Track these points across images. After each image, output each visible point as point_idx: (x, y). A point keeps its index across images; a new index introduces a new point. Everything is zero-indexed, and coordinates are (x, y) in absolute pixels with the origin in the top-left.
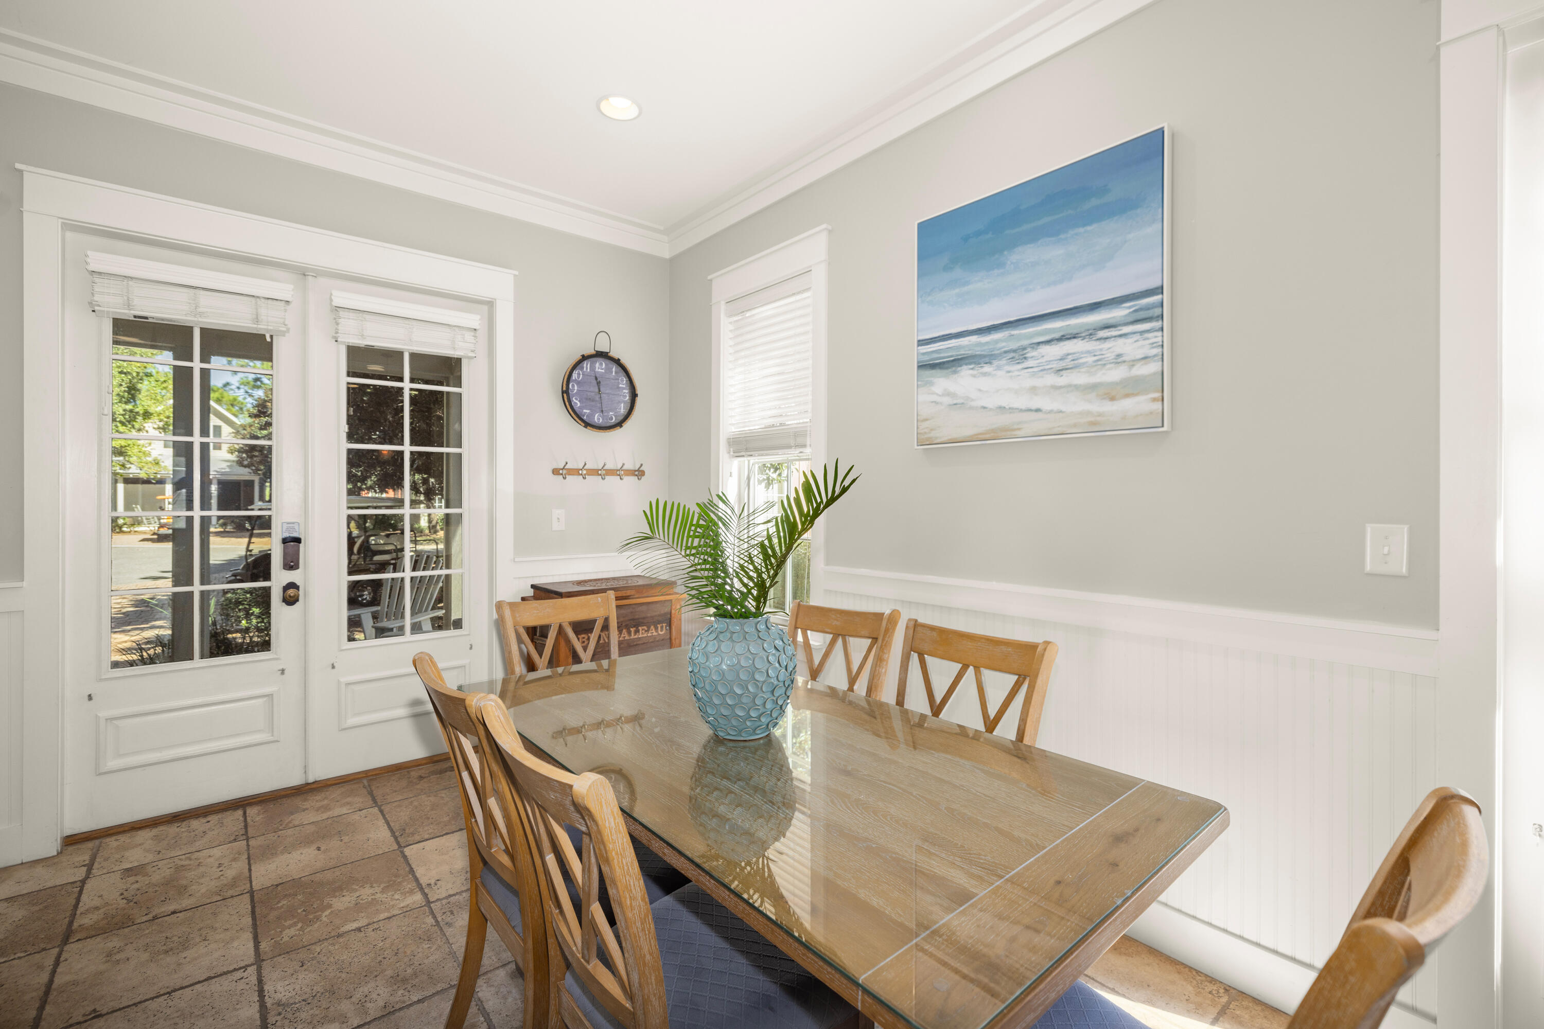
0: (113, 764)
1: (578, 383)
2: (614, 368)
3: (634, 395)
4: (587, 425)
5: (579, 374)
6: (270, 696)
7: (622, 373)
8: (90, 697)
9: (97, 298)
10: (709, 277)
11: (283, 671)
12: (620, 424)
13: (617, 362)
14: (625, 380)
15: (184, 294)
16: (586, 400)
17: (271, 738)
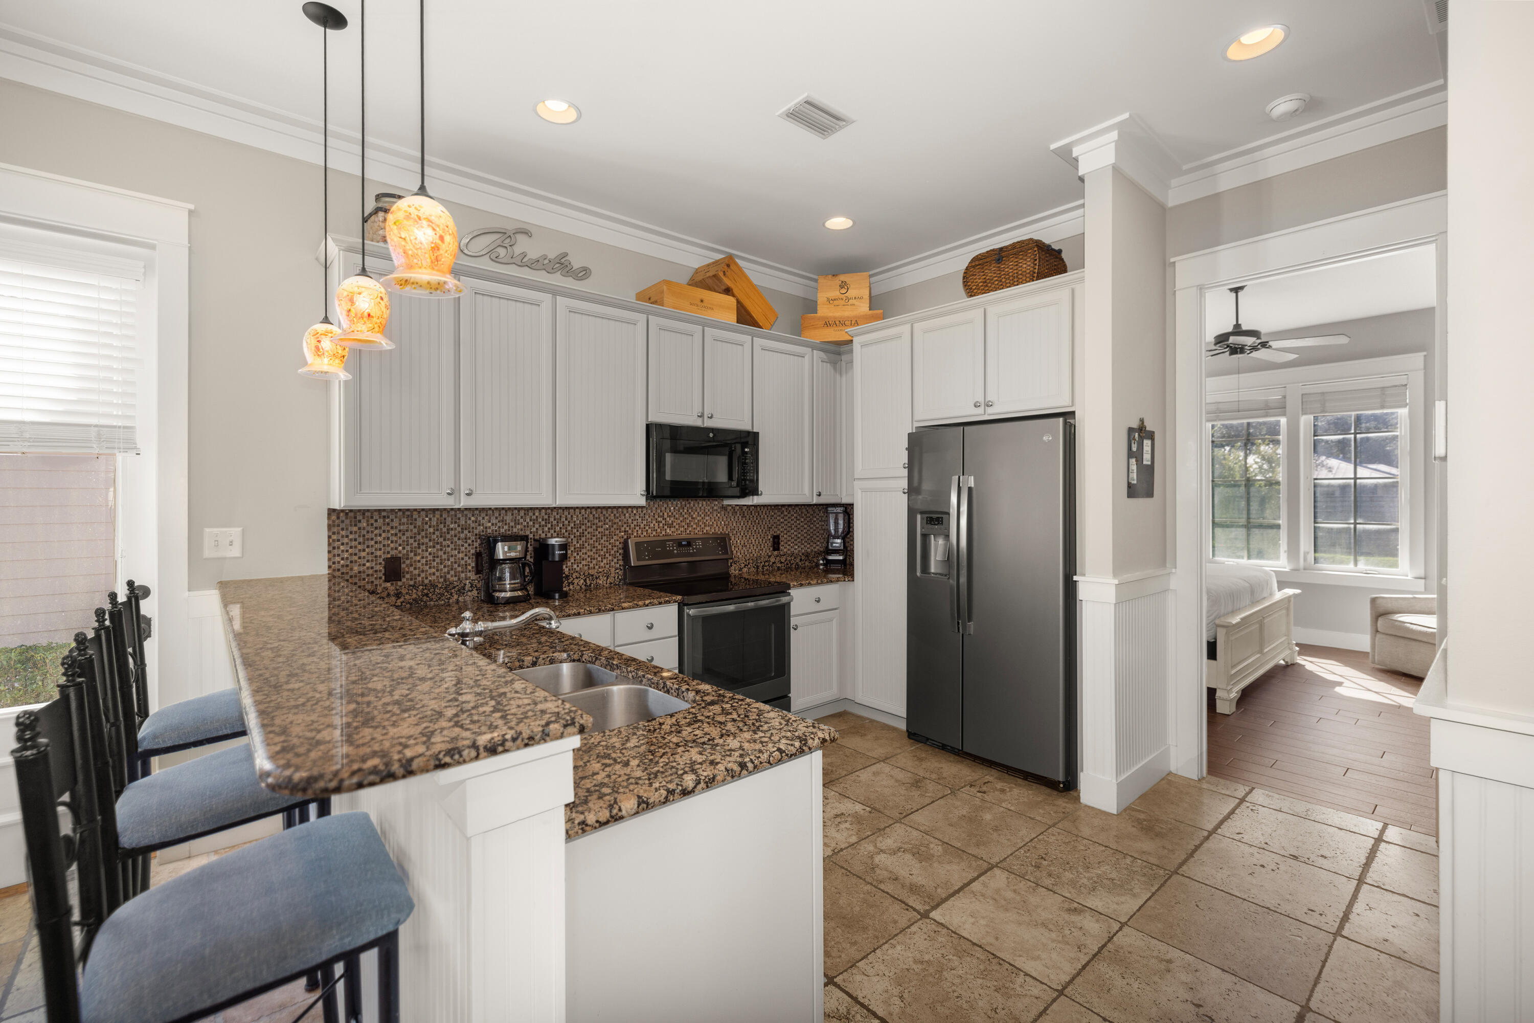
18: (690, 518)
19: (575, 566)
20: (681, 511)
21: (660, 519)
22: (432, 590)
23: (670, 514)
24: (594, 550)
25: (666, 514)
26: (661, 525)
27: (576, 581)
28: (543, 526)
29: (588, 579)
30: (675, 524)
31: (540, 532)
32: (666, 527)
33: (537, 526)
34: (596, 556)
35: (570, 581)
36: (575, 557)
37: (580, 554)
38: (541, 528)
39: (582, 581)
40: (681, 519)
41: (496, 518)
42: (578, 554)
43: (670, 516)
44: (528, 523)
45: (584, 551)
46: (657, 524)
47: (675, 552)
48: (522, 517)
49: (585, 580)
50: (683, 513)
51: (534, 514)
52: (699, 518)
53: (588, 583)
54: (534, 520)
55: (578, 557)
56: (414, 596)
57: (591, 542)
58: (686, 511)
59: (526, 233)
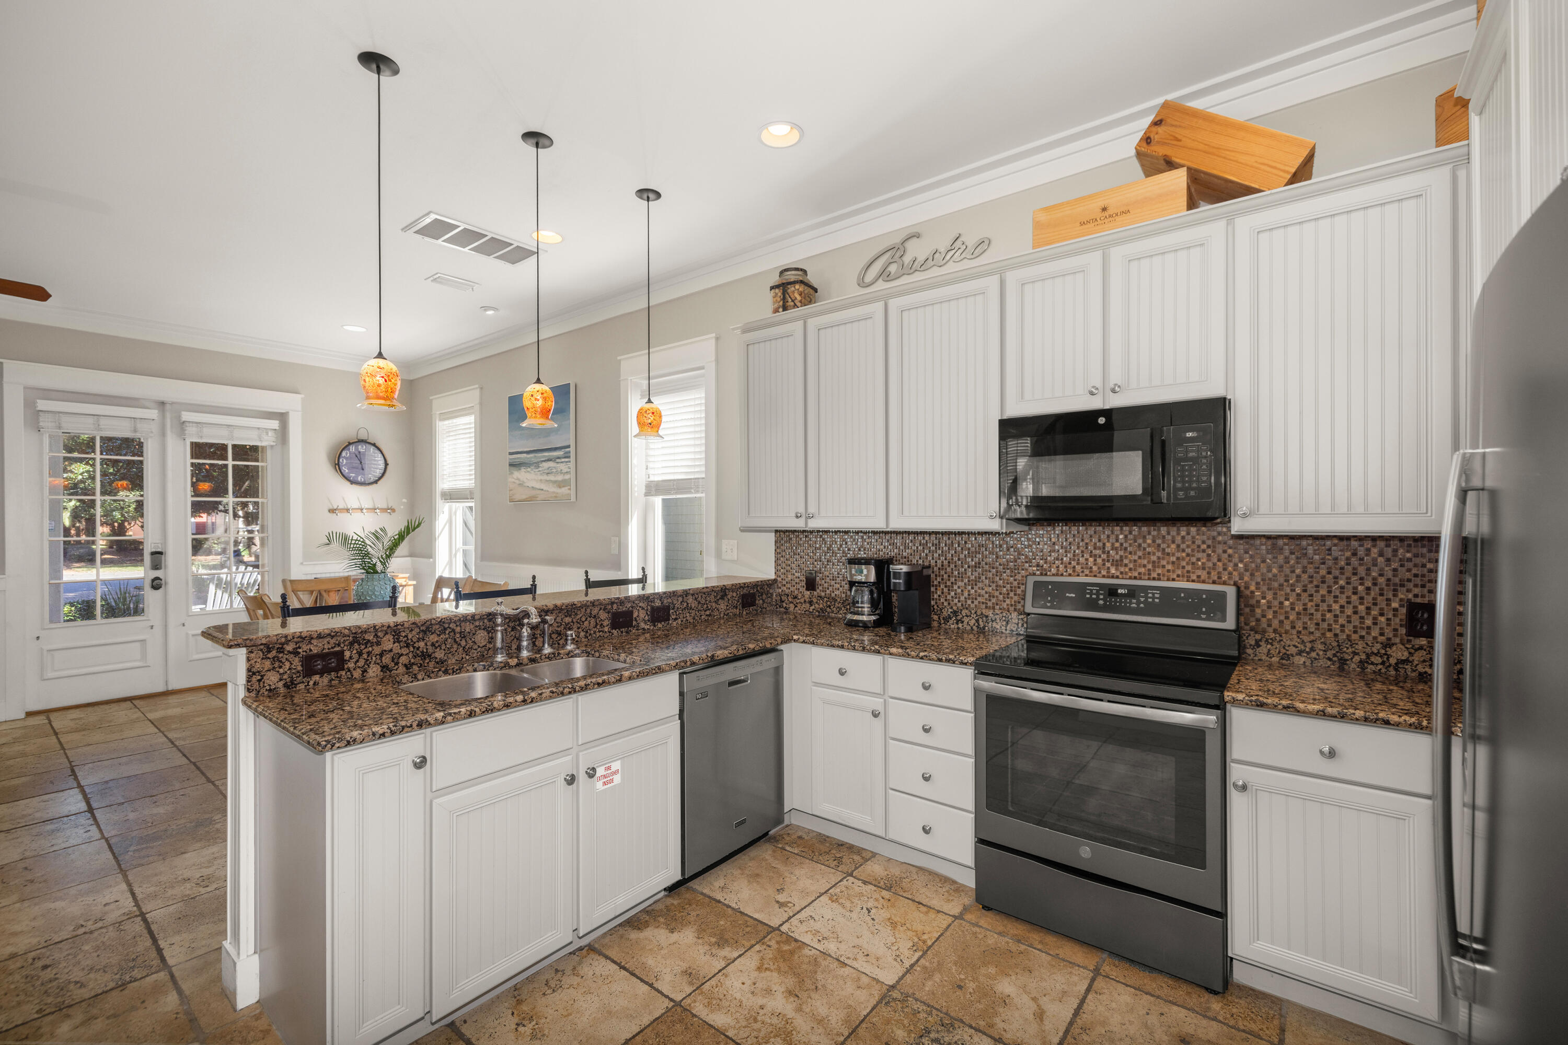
0: (51, 675)
1: (346, 458)
2: (372, 449)
3: (386, 464)
4: (352, 482)
5: (347, 453)
6: (143, 641)
7: (377, 451)
8: (38, 638)
9: (41, 424)
10: (431, 398)
11: (152, 627)
12: (376, 482)
13: (374, 445)
14: (380, 455)
15: (90, 420)
16: (352, 468)
17: (145, 665)
18: (1159, 554)
19: (969, 602)
20: (1140, 541)
21: (1098, 552)
22: (833, 603)
23: (1117, 545)
24: (994, 586)
25: (1108, 545)
26: (1099, 561)
27: (966, 620)
28: (933, 552)
29: (980, 620)
30: (1126, 561)
31: (930, 558)
32: (1108, 565)
33: (926, 551)
34: (997, 593)
35: (959, 618)
36: (969, 591)
37: (976, 588)
38: (931, 554)
39: (973, 621)
40: (1140, 553)
41: (888, 541)
42: (972, 588)
43: (1116, 549)
44: (917, 547)
45: (980, 585)
46: (1091, 560)
47: (1101, 602)
48: (911, 541)
49: (977, 621)
50: (1144, 545)
51: (924, 538)
52: (1179, 554)
53: (982, 625)
54: (923, 544)
55: (973, 591)
56: (821, 606)
57: (990, 575)
58: (1149, 541)
59: (917, 236)
